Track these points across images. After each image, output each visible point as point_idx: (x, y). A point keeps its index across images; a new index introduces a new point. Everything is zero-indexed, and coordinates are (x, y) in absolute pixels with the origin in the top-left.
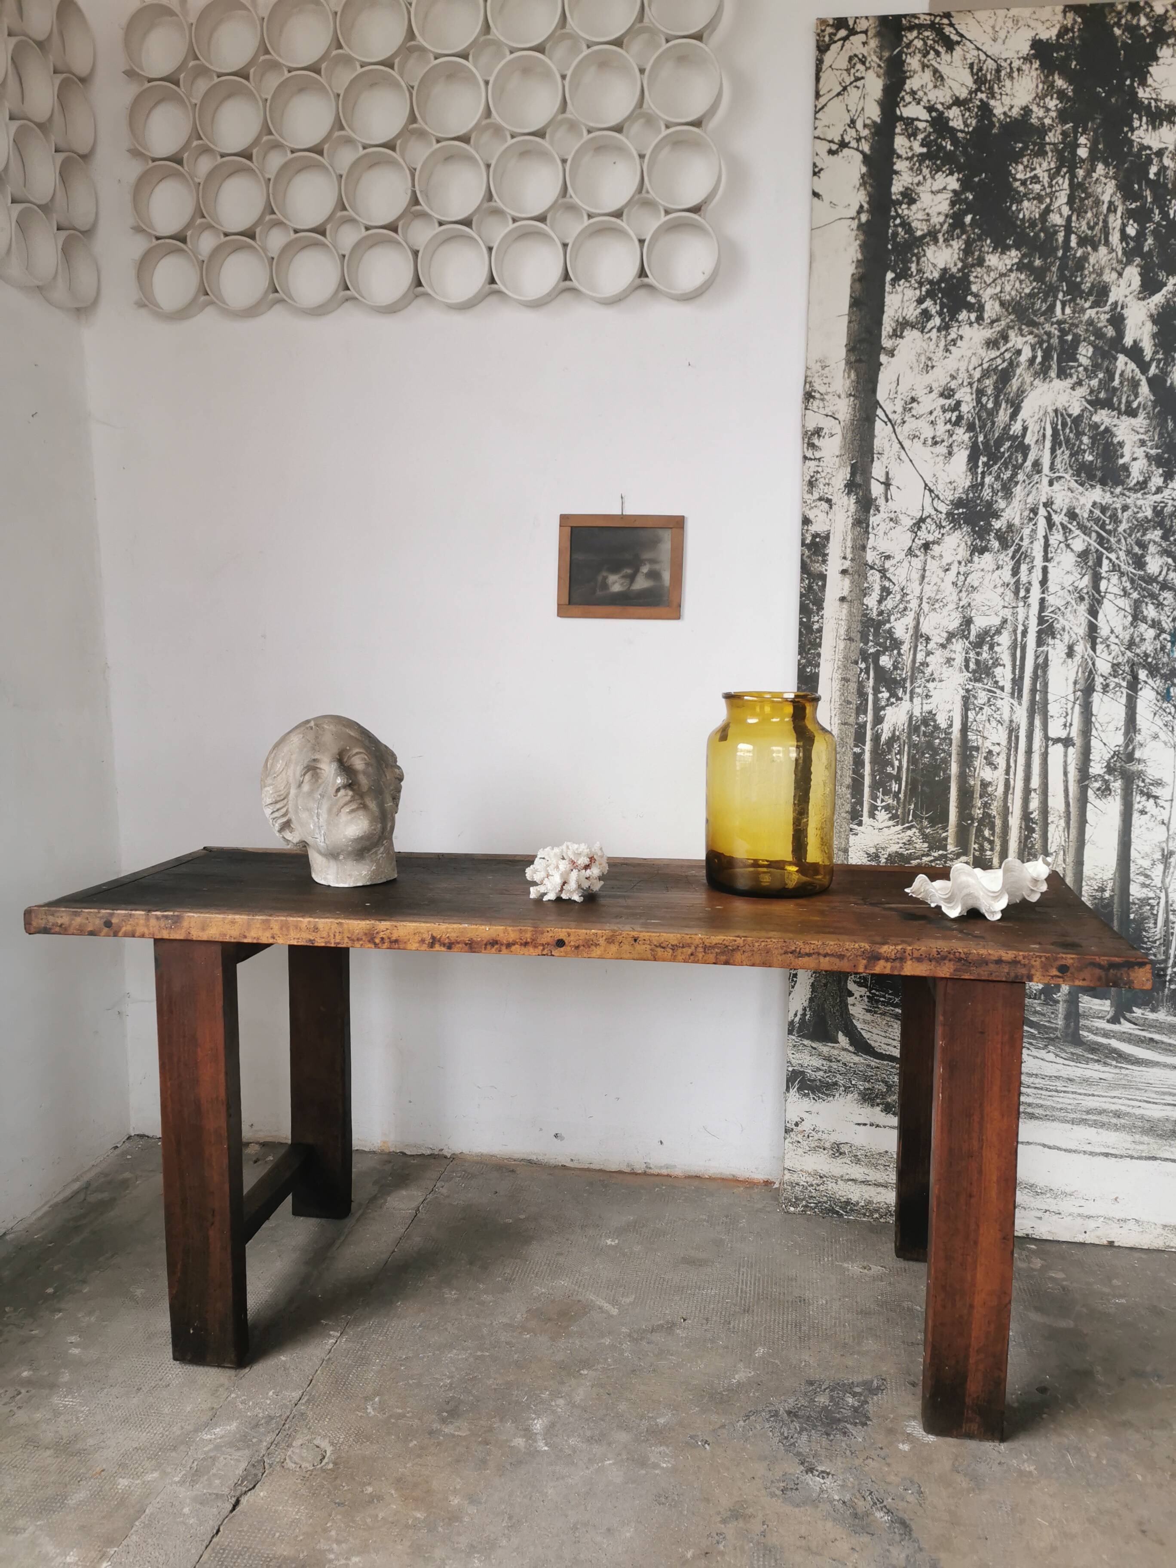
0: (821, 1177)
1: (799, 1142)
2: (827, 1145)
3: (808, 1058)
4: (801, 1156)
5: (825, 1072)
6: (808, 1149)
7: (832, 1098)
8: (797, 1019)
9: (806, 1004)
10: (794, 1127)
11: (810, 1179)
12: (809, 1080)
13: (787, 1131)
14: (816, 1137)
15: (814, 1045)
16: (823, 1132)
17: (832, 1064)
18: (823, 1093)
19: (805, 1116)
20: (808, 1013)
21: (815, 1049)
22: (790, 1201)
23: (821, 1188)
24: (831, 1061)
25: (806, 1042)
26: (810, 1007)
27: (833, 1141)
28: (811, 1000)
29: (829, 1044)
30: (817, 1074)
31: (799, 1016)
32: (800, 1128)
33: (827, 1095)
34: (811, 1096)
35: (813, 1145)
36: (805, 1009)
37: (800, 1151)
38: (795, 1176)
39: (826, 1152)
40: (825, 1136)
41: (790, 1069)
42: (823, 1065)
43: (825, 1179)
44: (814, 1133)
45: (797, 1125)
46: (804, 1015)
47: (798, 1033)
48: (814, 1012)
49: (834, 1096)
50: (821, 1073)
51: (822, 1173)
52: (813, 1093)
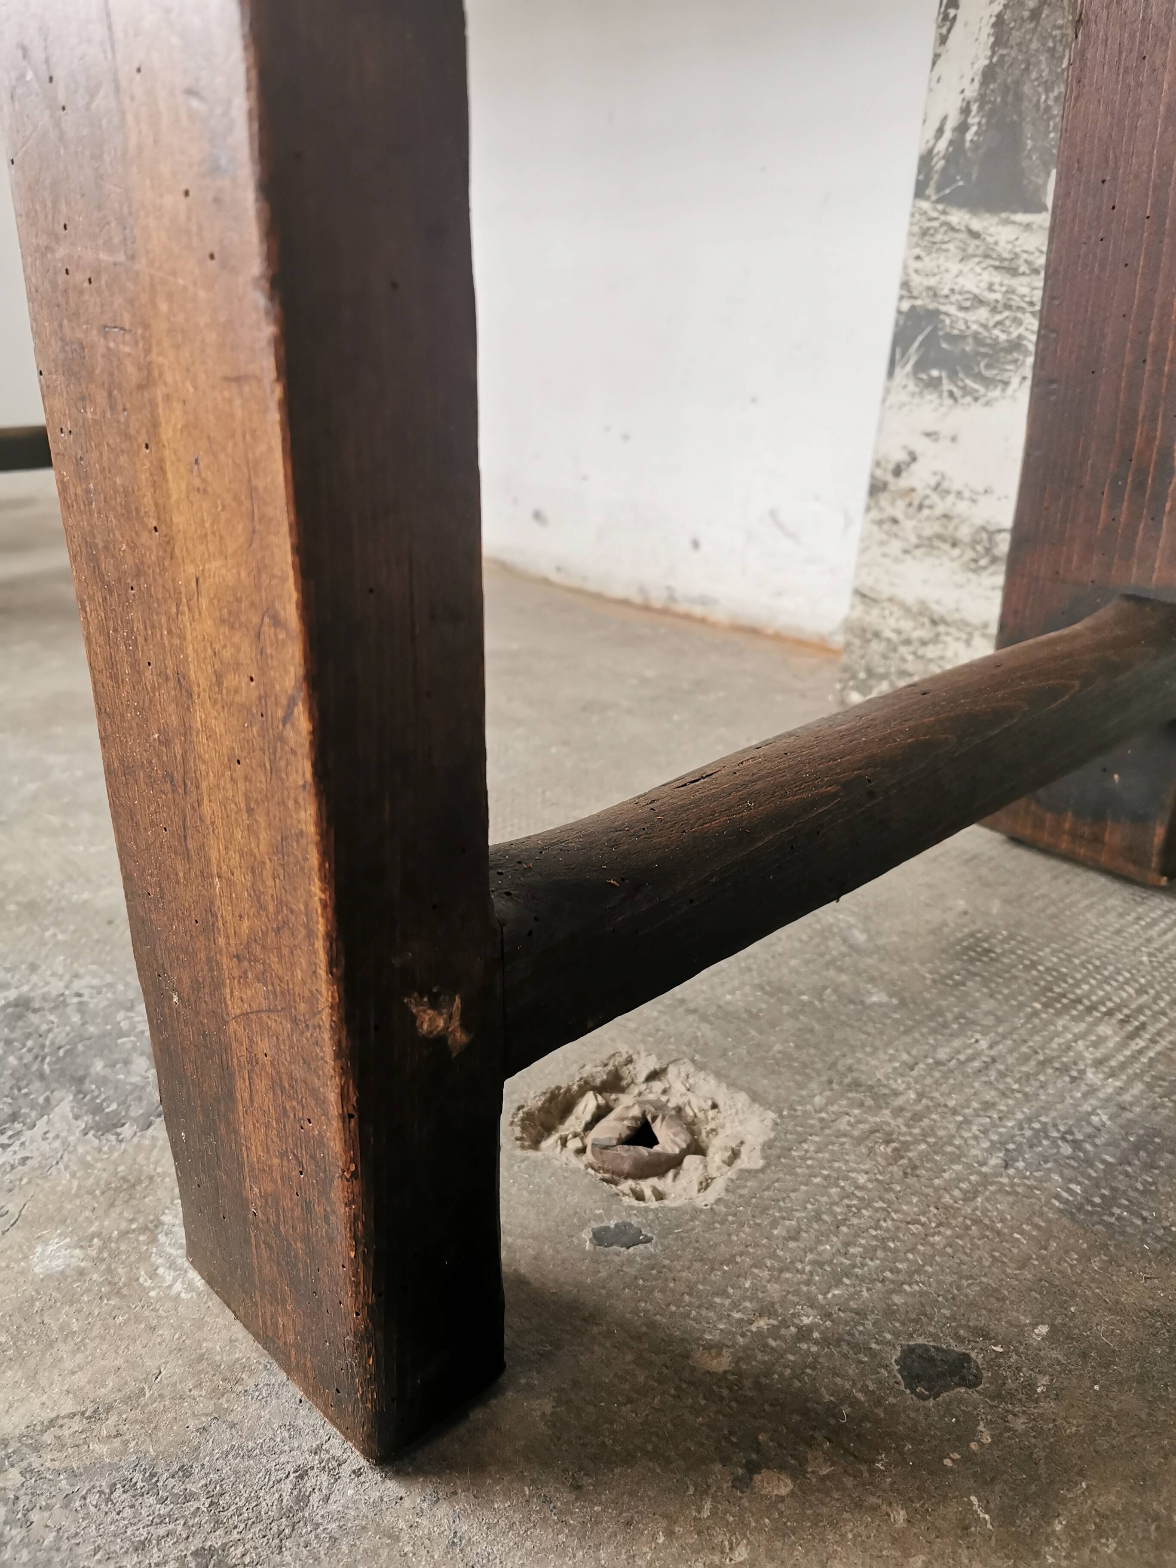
0: (934, 622)
1: (895, 521)
2: (964, 533)
3: (955, 267)
4: (896, 560)
5: (994, 310)
6: (914, 540)
7: (996, 393)
8: (942, 145)
9: (972, 91)
10: (889, 478)
11: (907, 625)
12: (953, 339)
13: (876, 488)
14: (940, 509)
15: (976, 224)
16: (959, 494)
17: (1015, 282)
18: (979, 377)
19: (921, 445)
20: (973, 120)
21: (975, 235)
22: (854, 677)
23: (931, 652)
24: (1014, 272)
25: (958, 217)
26: (982, 99)
27: (979, 521)
28: (988, 74)
29: (1020, 217)
30: (971, 316)
31: (948, 135)
32: (904, 482)
33: (988, 382)
34: (946, 386)
35: (927, 532)
36: (966, 111)
37: (896, 546)
38: (875, 612)
39: (956, 552)
40: (962, 507)
41: (905, 306)
42: (990, 288)
43: (942, 628)
44: (935, 498)
45: (897, 471)
46: (962, 128)
47: (939, 189)
48: (990, 115)
49: (1006, 384)
50: (983, 313)
51: (938, 610)
52: (953, 376)
